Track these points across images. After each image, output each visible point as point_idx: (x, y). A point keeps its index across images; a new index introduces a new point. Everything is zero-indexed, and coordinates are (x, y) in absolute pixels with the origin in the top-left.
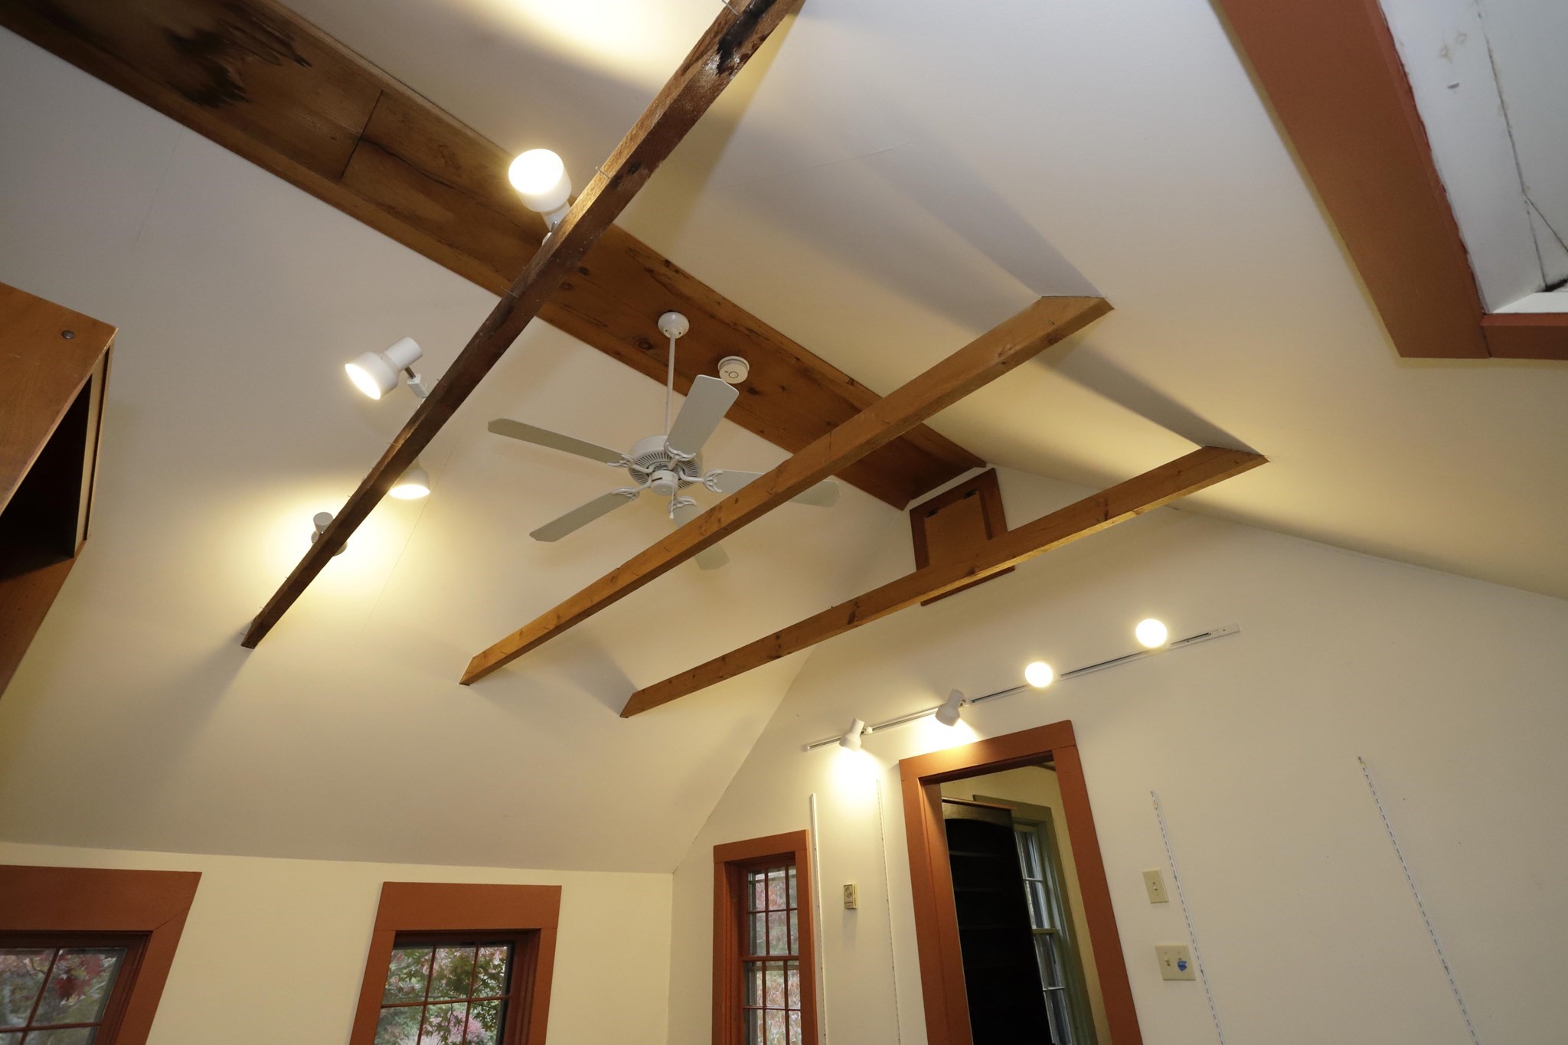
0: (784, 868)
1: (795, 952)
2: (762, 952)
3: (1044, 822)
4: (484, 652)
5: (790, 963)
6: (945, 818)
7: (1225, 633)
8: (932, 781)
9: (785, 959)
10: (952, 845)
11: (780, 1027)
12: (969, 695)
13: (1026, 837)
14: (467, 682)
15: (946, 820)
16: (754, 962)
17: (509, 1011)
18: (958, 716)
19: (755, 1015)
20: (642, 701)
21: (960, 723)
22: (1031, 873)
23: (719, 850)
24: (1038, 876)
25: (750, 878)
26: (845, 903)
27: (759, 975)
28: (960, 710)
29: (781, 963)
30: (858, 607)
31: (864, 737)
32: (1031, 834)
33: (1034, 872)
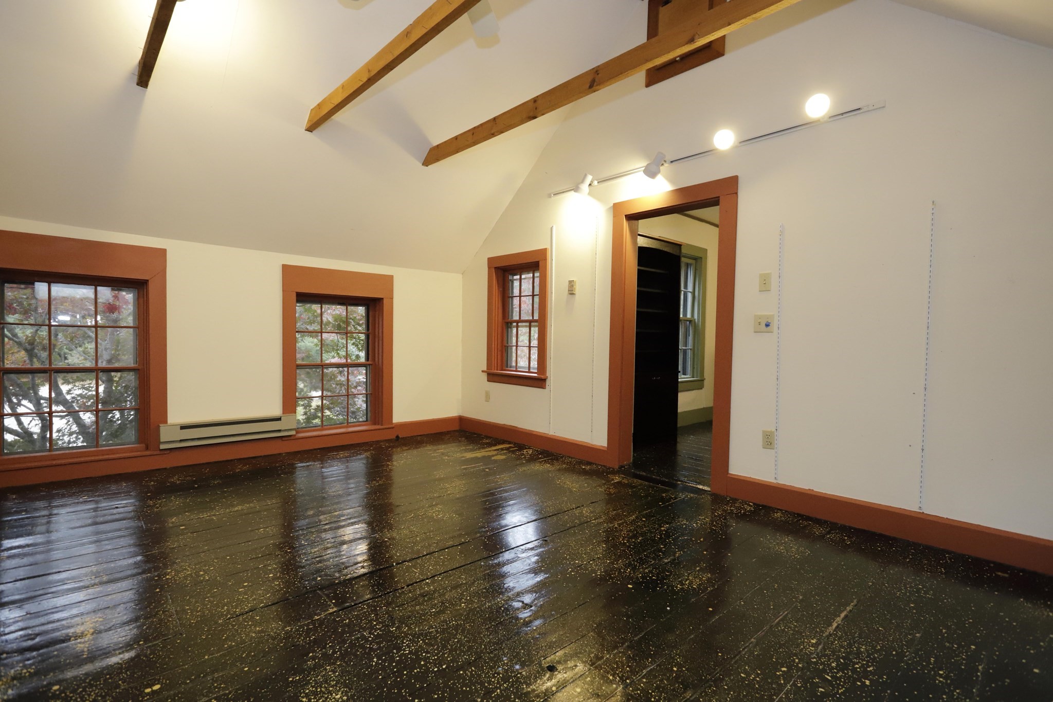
0: (532, 272)
1: (536, 317)
2: (516, 317)
3: (701, 258)
4: (318, 105)
5: (532, 324)
6: (639, 246)
7: (874, 107)
8: (634, 218)
9: (530, 322)
10: (640, 263)
11: (525, 361)
12: (669, 158)
13: (687, 265)
14: (310, 129)
15: (639, 247)
16: (511, 323)
17: (370, 340)
18: (659, 172)
19: (512, 349)
20: (436, 154)
21: (660, 177)
22: (686, 287)
23: (491, 261)
24: (690, 288)
25: (510, 277)
26: (569, 291)
27: (514, 330)
28: (662, 168)
29: (528, 324)
30: (598, 74)
31: (590, 187)
32: (691, 265)
33: (688, 285)
